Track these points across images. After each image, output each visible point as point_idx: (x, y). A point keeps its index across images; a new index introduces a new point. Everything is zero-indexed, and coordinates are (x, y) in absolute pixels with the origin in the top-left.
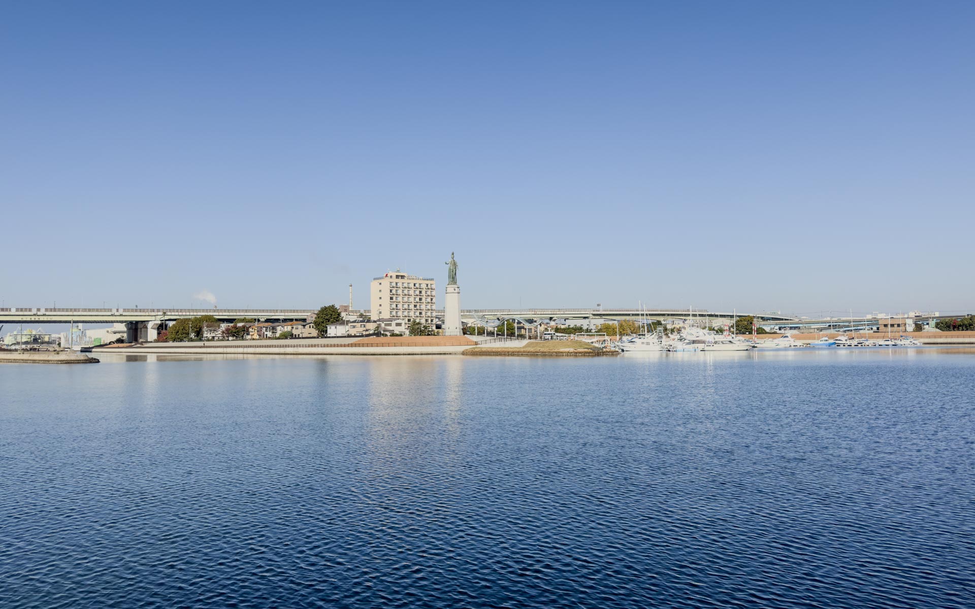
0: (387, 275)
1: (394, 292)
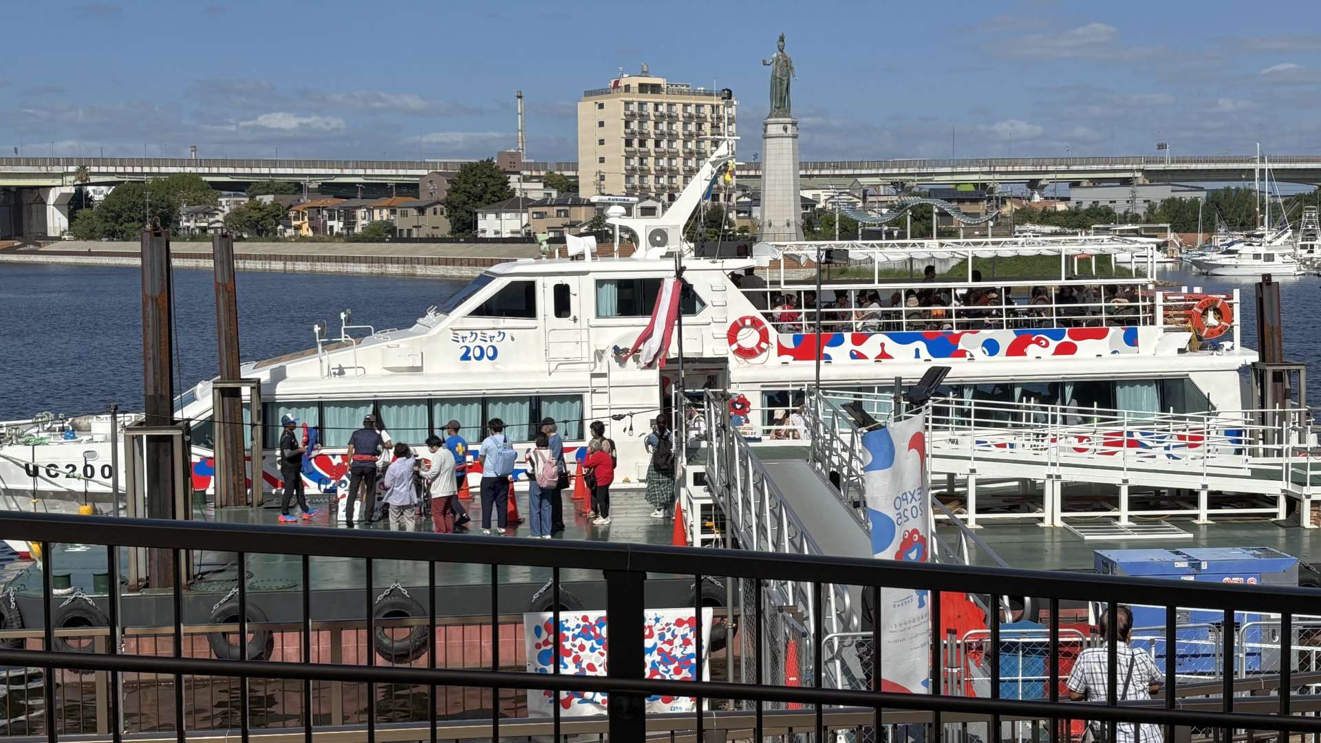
0: (616, 83)
1: (634, 125)
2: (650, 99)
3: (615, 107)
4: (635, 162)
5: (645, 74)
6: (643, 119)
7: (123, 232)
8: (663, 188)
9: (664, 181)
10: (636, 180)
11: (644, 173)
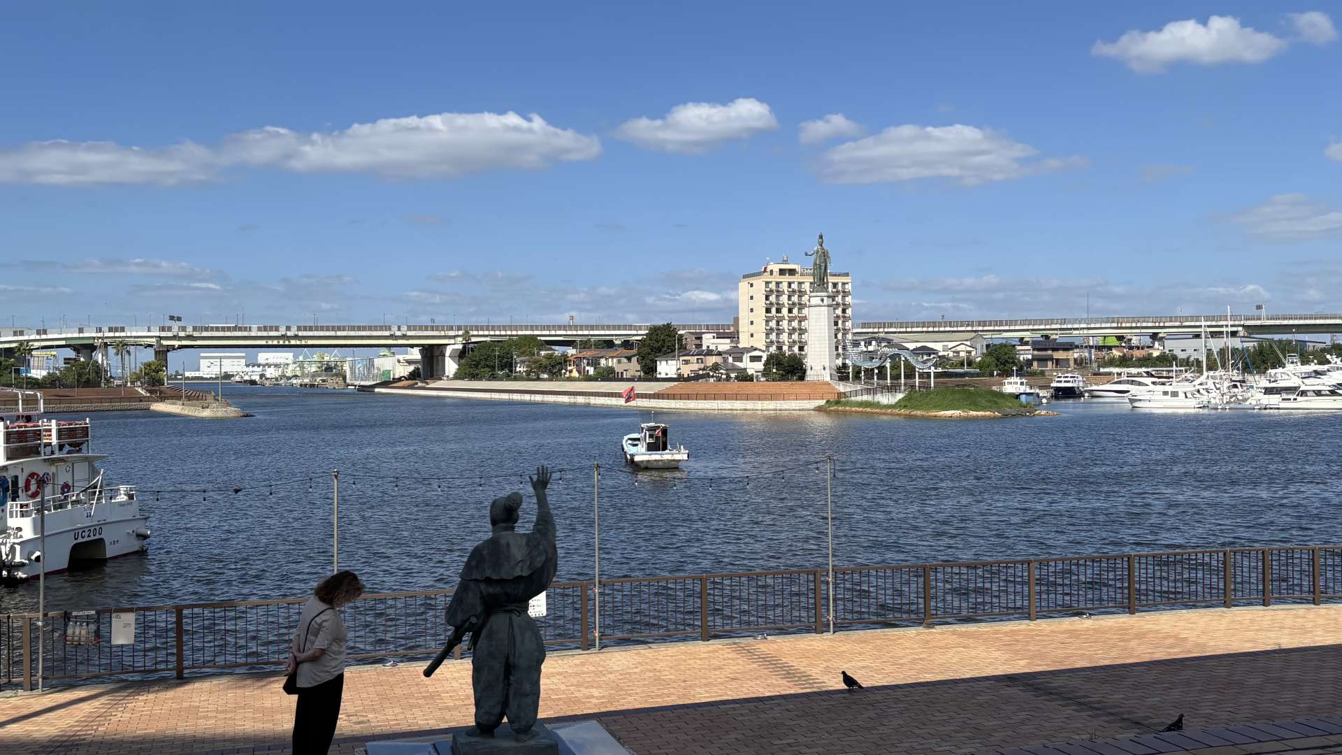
0: (766, 268)
1: (773, 298)
2: (786, 279)
3: (759, 283)
4: (773, 324)
5: (785, 262)
6: (779, 293)
7: (477, 375)
8: (794, 342)
9: (795, 337)
10: (773, 337)
11: (780, 332)
